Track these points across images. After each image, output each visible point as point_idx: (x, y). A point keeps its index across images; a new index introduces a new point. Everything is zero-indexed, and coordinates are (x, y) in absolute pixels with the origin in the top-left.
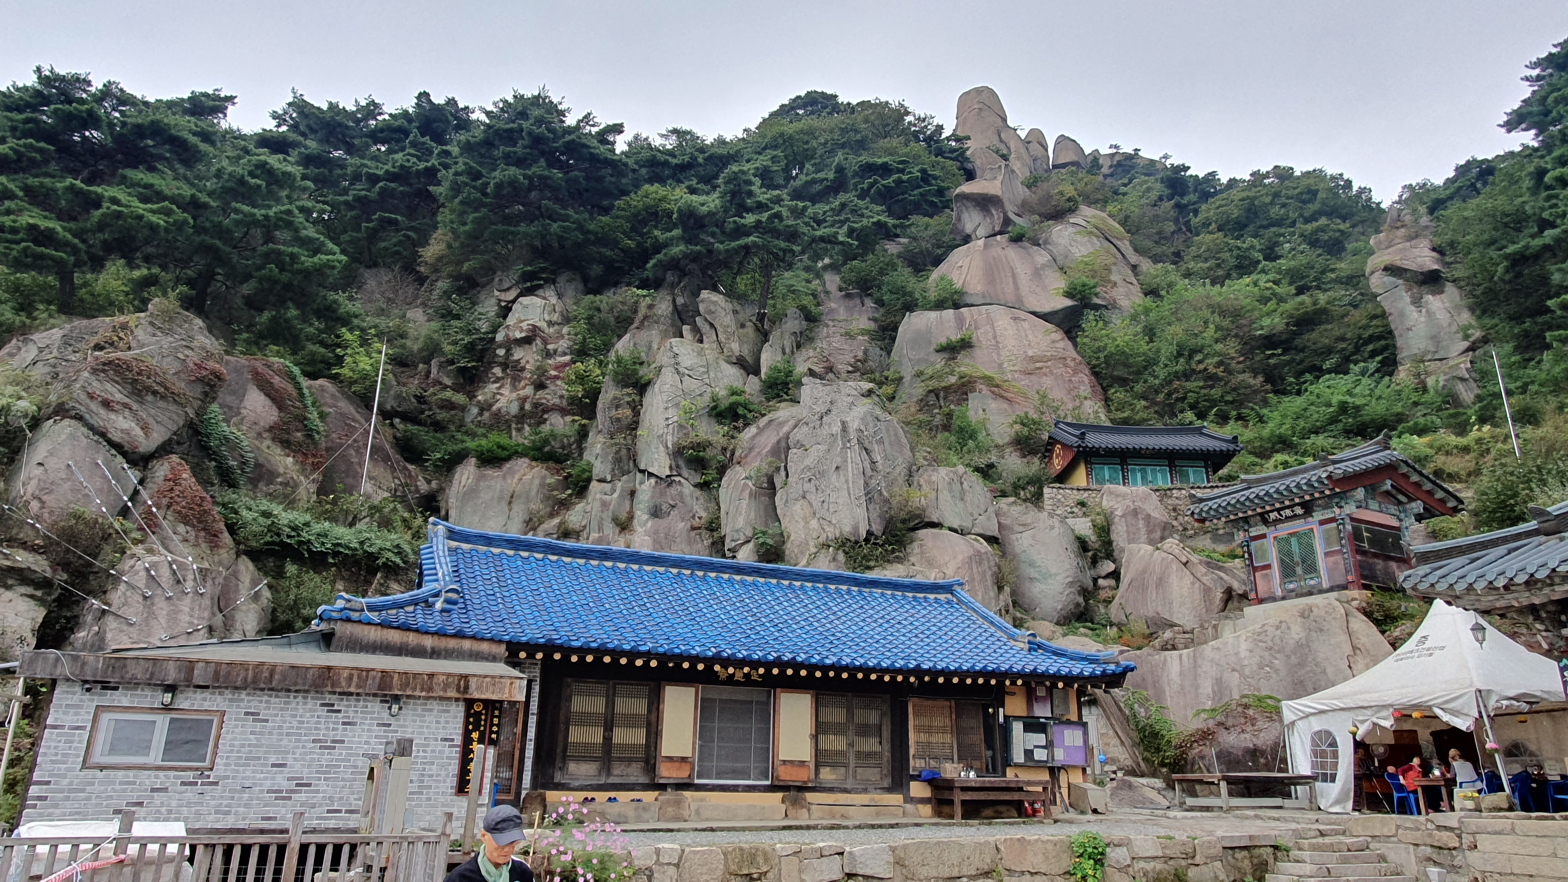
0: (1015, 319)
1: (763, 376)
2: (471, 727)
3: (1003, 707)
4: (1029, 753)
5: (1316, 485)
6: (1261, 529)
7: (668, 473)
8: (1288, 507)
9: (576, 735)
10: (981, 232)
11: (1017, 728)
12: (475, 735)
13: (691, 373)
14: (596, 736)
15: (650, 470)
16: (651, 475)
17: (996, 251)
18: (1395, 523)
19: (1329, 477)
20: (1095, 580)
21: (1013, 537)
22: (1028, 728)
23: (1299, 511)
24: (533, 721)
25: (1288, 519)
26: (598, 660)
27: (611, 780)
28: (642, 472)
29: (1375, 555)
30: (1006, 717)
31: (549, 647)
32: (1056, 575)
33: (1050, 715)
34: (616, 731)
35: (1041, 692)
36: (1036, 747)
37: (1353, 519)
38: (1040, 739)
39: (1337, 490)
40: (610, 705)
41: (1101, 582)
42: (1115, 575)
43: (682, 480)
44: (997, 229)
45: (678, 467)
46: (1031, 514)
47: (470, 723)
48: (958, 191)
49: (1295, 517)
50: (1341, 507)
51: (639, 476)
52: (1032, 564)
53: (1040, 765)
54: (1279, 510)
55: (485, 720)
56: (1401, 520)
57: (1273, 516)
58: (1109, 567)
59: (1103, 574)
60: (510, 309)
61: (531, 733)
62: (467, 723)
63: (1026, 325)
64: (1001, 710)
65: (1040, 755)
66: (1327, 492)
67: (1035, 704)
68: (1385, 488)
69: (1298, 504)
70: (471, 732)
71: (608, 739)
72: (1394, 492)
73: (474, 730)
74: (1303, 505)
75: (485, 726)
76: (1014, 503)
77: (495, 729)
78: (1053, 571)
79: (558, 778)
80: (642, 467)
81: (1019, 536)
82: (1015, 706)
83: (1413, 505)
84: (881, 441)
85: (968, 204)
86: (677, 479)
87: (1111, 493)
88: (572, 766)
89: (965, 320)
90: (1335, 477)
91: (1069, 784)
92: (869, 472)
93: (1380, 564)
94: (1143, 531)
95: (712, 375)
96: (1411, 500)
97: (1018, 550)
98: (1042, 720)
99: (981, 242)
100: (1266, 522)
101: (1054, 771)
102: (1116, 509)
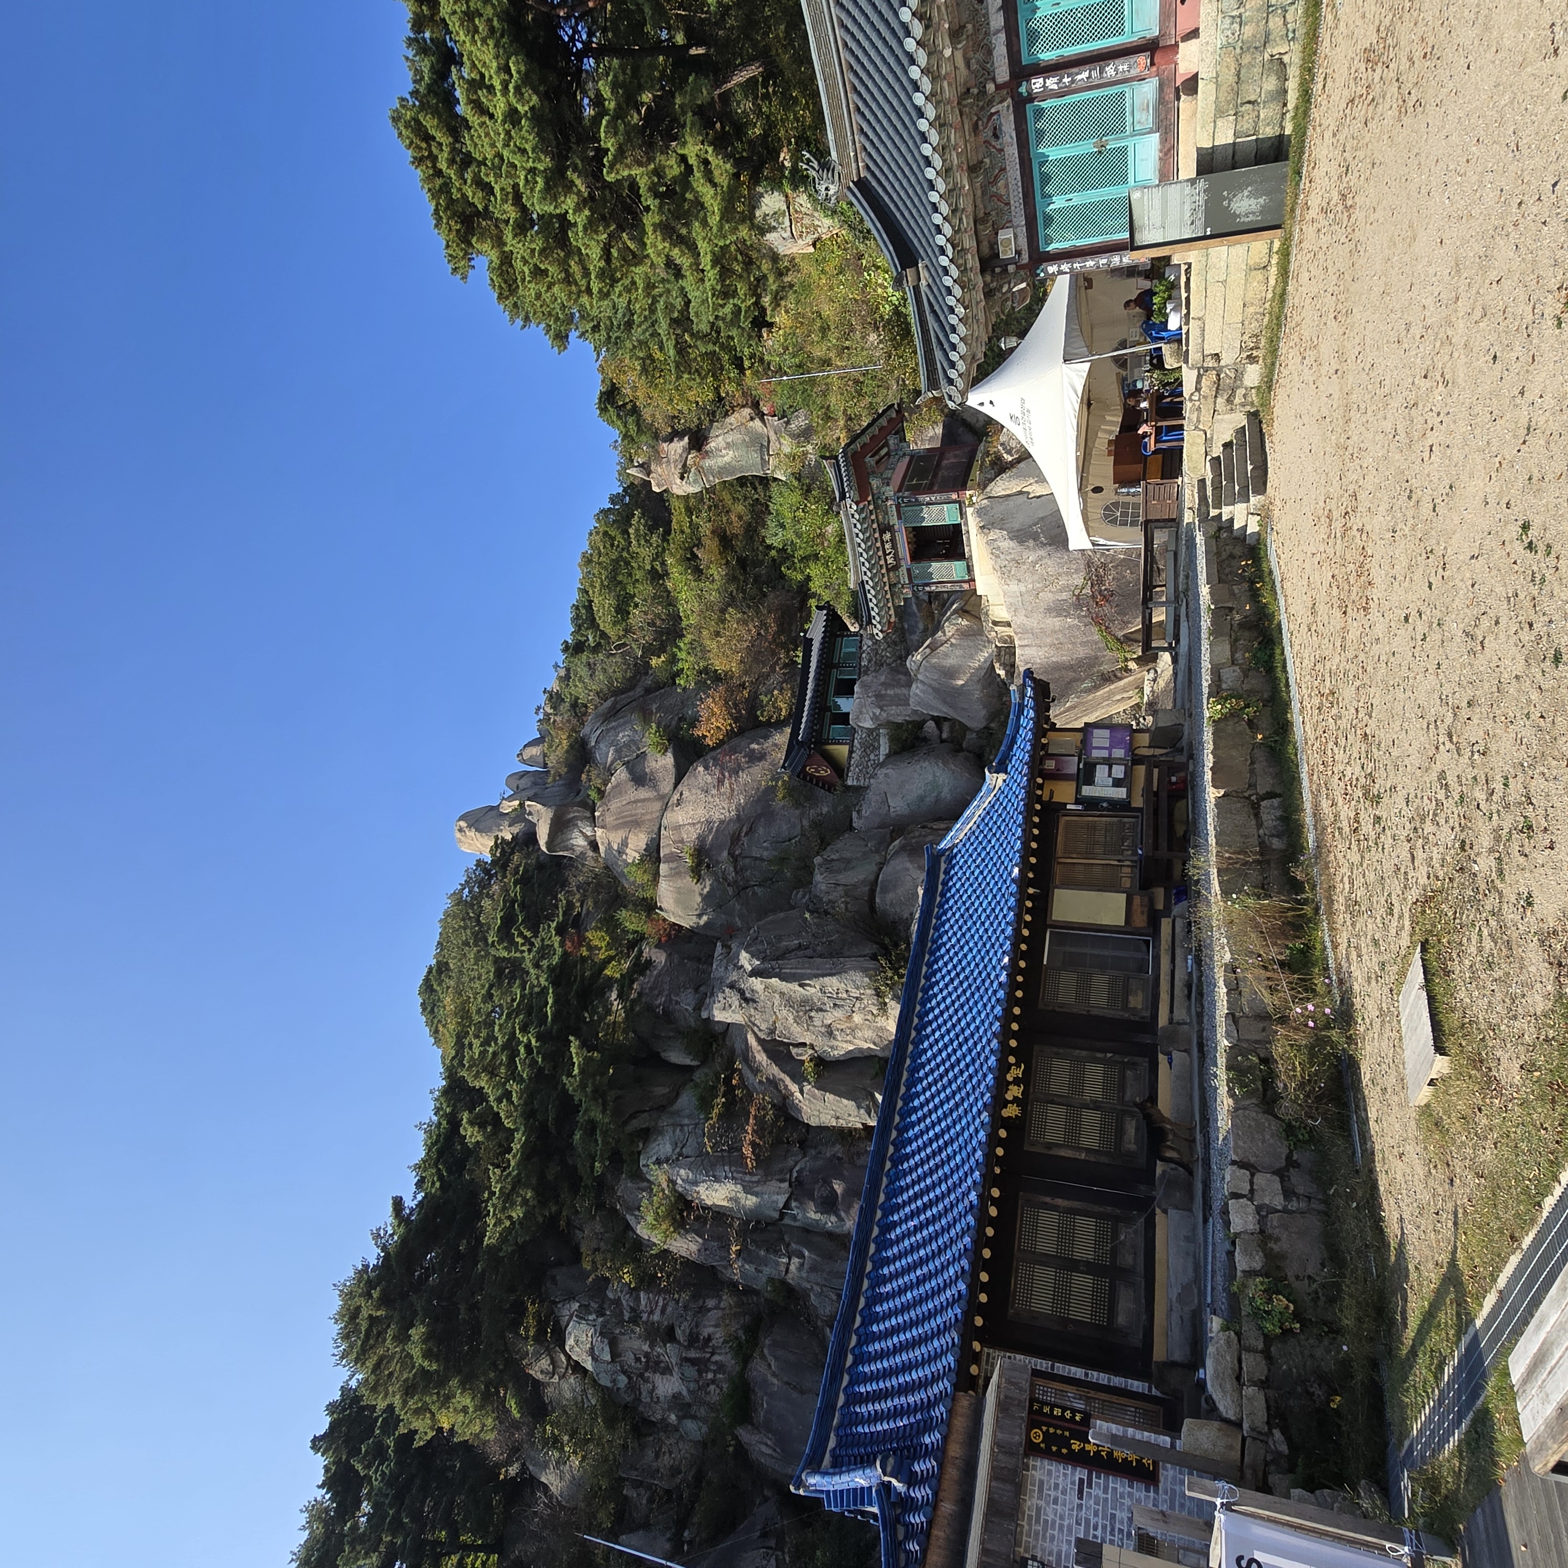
0: (678, 804)
1: (694, 1063)
2: (1064, 1451)
3: (1066, 804)
4: (1117, 783)
5: (863, 515)
6: (903, 571)
7: (786, 1184)
8: (883, 546)
9: (1081, 1311)
10: (588, 831)
11: (1087, 791)
12: (1076, 1446)
13: (680, 1145)
14: (1082, 1282)
15: (781, 1205)
16: (787, 1205)
17: (609, 819)
18: (907, 459)
19: (857, 503)
20: (942, 741)
21: (893, 815)
22: (1090, 781)
23: (887, 536)
24: (1062, 1369)
25: (894, 547)
26: (986, 1265)
27: (1141, 1268)
28: (782, 1215)
29: (935, 475)
30: (1076, 803)
31: (968, 1332)
32: (934, 776)
33: (1076, 759)
34: (1077, 1255)
35: (1050, 765)
36: (1110, 775)
37: (899, 490)
38: (1101, 772)
39: (870, 498)
40: (1045, 1260)
41: (945, 736)
42: (938, 721)
43: (797, 1168)
44: (588, 814)
45: (781, 1171)
46: (872, 797)
47: (1059, 1450)
48: (544, 848)
49: (893, 540)
50: (887, 499)
51: (787, 1221)
52: (921, 799)
53: (1129, 773)
54: (885, 554)
55: (1056, 1427)
56: (904, 454)
57: (890, 560)
58: (930, 725)
59: (937, 732)
60: (577, 1362)
61: (1078, 1372)
62: (1058, 1457)
63: (686, 794)
64: (1069, 807)
65: (1119, 771)
66: (871, 507)
67: (1065, 772)
68: (873, 463)
69: (881, 536)
70: (1071, 1451)
71: (1090, 1268)
72: (877, 457)
73: (1069, 1446)
74: (882, 532)
75: (1063, 1429)
76: (859, 812)
77: (1068, 1414)
78: (931, 778)
79: (1136, 1340)
80: (776, 1215)
81: (892, 810)
82: (1064, 793)
83: (891, 442)
84: (780, 939)
85: (559, 840)
86: (795, 1174)
87: (858, 718)
88: (1121, 1320)
89: (672, 853)
90: (857, 498)
91: (1149, 747)
92: (809, 952)
93: (942, 473)
94: (898, 691)
95: (686, 1121)
96: (886, 444)
97: (905, 811)
98: (1081, 766)
99: (599, 832)
100: (896, 568)
101: (1137, 760)
102: (874, 714)
